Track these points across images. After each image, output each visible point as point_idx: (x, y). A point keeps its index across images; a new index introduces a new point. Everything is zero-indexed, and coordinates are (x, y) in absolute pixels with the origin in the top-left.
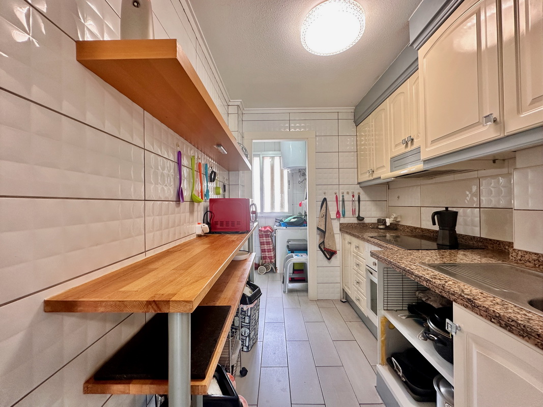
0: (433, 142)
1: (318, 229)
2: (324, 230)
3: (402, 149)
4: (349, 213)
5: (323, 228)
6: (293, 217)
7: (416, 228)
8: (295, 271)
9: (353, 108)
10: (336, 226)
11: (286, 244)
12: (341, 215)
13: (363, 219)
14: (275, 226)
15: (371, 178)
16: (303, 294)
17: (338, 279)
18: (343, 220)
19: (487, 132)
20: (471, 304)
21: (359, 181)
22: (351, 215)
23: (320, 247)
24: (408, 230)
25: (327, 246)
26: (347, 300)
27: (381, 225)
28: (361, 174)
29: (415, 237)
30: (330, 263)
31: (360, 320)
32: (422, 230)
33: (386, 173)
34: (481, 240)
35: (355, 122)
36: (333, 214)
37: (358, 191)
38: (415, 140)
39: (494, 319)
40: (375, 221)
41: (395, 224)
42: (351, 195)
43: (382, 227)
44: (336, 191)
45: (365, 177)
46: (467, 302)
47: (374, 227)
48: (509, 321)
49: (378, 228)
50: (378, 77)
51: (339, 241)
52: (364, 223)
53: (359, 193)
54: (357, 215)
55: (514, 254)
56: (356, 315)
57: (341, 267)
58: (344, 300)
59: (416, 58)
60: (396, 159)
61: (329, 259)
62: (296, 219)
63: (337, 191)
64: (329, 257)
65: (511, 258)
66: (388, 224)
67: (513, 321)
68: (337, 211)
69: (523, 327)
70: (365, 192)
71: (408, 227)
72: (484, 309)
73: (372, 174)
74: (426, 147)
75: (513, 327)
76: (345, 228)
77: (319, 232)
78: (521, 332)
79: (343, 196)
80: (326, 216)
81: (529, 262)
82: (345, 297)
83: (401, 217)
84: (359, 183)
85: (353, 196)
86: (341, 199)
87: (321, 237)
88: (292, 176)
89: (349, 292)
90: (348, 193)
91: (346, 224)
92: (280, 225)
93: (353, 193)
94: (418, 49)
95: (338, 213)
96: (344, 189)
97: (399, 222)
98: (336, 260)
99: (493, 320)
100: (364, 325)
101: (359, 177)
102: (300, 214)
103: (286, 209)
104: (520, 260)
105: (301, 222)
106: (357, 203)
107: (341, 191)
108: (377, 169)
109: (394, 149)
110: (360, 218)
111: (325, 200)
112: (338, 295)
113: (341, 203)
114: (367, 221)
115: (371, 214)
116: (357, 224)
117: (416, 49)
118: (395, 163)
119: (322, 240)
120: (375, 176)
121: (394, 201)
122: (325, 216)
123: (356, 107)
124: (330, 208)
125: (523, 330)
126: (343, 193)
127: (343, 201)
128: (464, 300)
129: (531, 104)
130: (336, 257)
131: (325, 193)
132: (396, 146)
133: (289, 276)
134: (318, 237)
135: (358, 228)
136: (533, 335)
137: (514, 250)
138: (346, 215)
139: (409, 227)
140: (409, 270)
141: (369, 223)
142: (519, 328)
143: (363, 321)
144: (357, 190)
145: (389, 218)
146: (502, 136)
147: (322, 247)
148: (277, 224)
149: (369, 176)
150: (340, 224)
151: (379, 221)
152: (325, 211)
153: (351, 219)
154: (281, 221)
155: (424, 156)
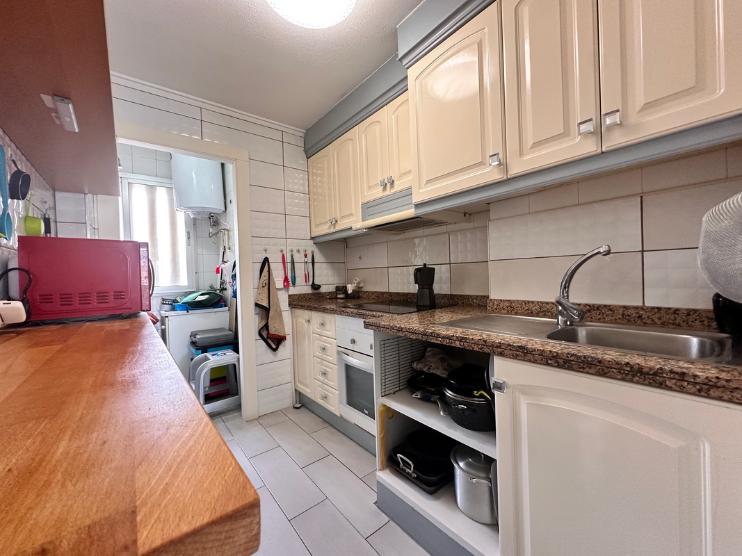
0: (428, 182)
1: (257, 305)
2: (267, 306)
3: (378, 193)
4: (300, 279)
5: (265, 304)
6: (200, 293)
7: (383, 293)
8: (214, 381)
9: (303, 131)
10: (283, 299)
11: (188, 340)
12: (290, 282)
13: (319, 287)
14: (163, 312)
15: (333, 230)
16: (231, 416)
17: (289, 377)
18: (293, 291)
19: (490, 174)
20: (523, 352)
21: (313, 235)
22: (304, 283)
23: (260, 334)
24: (373, 296)
25: (272, 331)
26: (302, 403)
27: (340, 294)
28: (317, 225)
29: (382, 303)
30: (275, 356)
31: (327, 425)
32: (391, 294)
33: (357, 223)
34: (452, 297)
35: (306, 152)
36: (278, 282)
37: (312, 249)
38: (396, 182)
39: (551, 360)
40: (332, 289)
41: (357, 292)
42: (303, 253)
43: (341, 296)
44: (282, 247)
45: (324, 229)
46: (517, 351)
47: (332, 297)
48: (568, 357)
49: (337, 298)
50: (345, 94)
51: (287, 321)
52: (320, 293)
53: (313, 252)
54: (311, 283)
55: (491, 304)
56: (321, 420)
57: (292, 358)
58: (298, 405)
59: (404, 76)
60: (370, 204)
61: (275, 350)
62: (206, 297)
63: (284, 248)
64: (274, 347)
65: (488, 308)
66: (350, 292)
67: (572, 355)
68: (284, 277)
69: (583, 359)
70: (320, 251)
71: (373, 293)
72: (539, 352)
73: (335, 225)
74: (420, 188)
75: (573, 362)
76: (296, 302)
77: (258, 309)
78: (581, 364)
79: (292, 256)
80: (269, 285)
81: (504, 309)
82: (298, 400)
83: (364, 282)
84: (312, 238)
85: (306, 256)
86: (289, 259)
87: (262, 319)
88: (193, 224)
89: (308, 392)
90: (299, 251)
91: (296, 295)
92: (173, 309)
93: (305, 251)
94: (408, 68)
95: (286, 279)
96: (292, 245)
97: (362, 287)
98: (285, 349)
99: (549, 362)
100: (335, 431)
101: (313, 229)
102: (212, 287)
103: (184, 281)
104: (496, 309)
105: (215, 300)
106: (310, 265)
107: (289, 248)
108: (343, 217)
109: (367, 192)
110: (315, 287)
111: (266, 260)
112: (288, 400)
113: (289, 266)
114: (323, 289)
115: (328, 280)
116: (312, 294)
117: (406, 67)
118: (369, 209)
119: (263, 323)
120: (338, 228)
121: (354, 263)
122: (267, 287)
123: (308, 130)
124: (274, 272)
125: (583, 362)
126: (292, 251)
127: (293, 263)
128: (513, 349)
129: (531, 148)
130: (285, 345)
131: (266, 250)
132: (370, 188)
133: (204, 392)
134: (257, 318)
135: (314, 300)
136: (594, 363)
137: (491, 300)
138: (297, 282)
139: (375, 292)
140: (431, 333)
141: (325, 293)
142: (579, 361)
143: (331, 425)
144: (311, 247)
145: (352, 284)
146: (505, 178)
147: (264, 334)
148: (167, 307)
149: (330, 228)
150: (289, 296)
151: (338, 288)
152: (267, 278)
153: (302, 288)
154: (175, 301)
155: (417, 199)
